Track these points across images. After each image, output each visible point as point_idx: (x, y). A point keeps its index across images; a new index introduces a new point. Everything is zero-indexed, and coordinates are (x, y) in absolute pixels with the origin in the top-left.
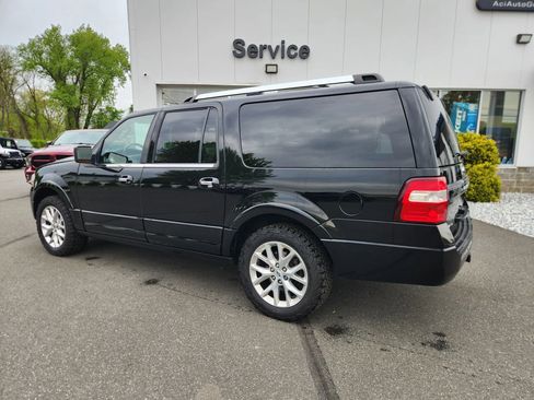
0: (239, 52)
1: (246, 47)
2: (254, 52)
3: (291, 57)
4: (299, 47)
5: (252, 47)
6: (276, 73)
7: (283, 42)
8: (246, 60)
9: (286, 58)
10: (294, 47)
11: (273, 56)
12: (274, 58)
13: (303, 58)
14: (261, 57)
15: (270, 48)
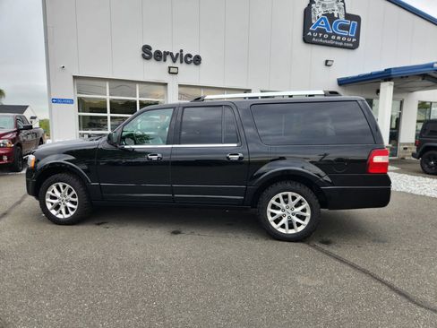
0: (147, 55)
1: (153, 52)
2: (160, 56)
3: (188, 63)
4: (193, 56)
5: (158, 52)
6: (177, 73)
7: (182, 51)
8: (152, 62)
9: (184, 64)
10: (189, 56)
11: (174, 60)
12: (174, 62)
13: (196, 64)
14: (165, 60)
15: (171, 54)
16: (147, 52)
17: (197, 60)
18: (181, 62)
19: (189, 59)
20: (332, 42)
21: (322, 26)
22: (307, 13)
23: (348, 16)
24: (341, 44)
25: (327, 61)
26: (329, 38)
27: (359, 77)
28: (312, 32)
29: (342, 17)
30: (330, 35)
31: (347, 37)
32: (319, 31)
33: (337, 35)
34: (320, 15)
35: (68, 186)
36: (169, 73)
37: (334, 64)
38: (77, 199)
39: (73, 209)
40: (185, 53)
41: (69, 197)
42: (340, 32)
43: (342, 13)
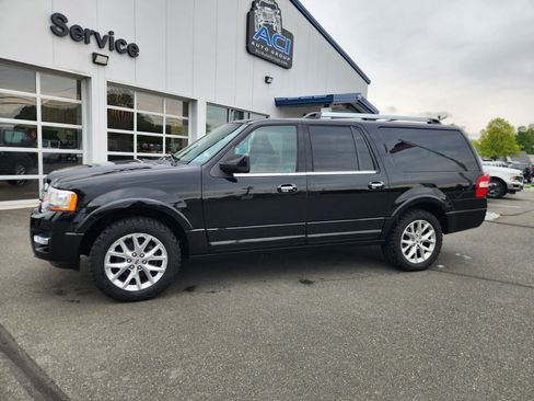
0: (59, 29)
1: (69, 25)
2: (80, 35)
3: (120, 52)
4: (128, 43)
5: (77, 28)
6: (105, 65)
7: (111, 33)
8: (67, 41)
9: (114, 52)
10: (123, 42)
11: (100, 44)
12: (100, 47)
13: (131, 56)
14: (87, 42)
15: (96, 35)
16: (58, 25)
17: (133, 51)
18: (111, 49)
19: (122, 47)
20: (271, 57)
21: (263, 36)
22: (250, 18)
24: (278, 61)
25: (267, 78)
26: (269, 53)
27: (300, 99)
28: (256, 42)
29: (279, 32)
30: (271, 49)
31: (283, 54)
32: (261, 42)
33: (276, 51)
34: (262, 23)
35: (148, 238)
36: (94, 62)
37: (274, 82)
38: (164, 257)
39: (154, 273)
40: (116, 37)
41: (150, 255)
42: (278, 47)
43: (279, 27)
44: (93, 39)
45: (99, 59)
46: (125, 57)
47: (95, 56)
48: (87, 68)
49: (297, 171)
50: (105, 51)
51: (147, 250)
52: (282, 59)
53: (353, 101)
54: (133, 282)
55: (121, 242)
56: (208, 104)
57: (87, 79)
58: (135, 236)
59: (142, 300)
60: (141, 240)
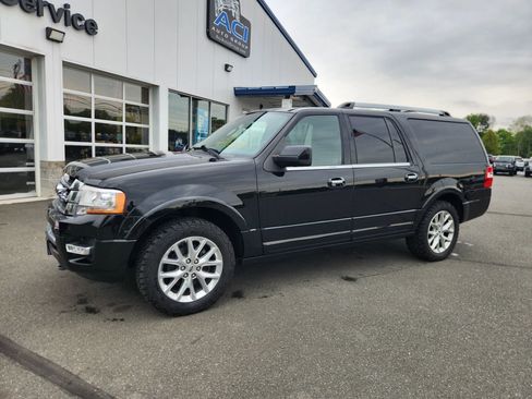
2: (31, 5)
3: (76, 28)
6: (60, 42)
7: (67, 6)
8: (16, 12)
9: (70, 28)
10: (80, 18)
11: (55, 18)
12: (55, 21)
13: (88, 33)
14: (39, 14)
15: (50, 7)
17: (90, 28)
18: (66, 25)
19: (79, 23)
20: (230, 45)
21: (223, 22)
22: (210, 1)
23: (242, 19)
24: (237, 49)
25: (227, 66)
26: (229, 40)
27: (260, 89)
28: (216, 27)
29: (238, 18)
30: (230, 36)
31: (242, 42)
32: (221, 28)
33: (235, 38)
34: (221, 8)
35: (203, 241)
36: (48, 38)
37: (233, 70)
38: (219, 261)
39: (208, 280)
40: (73, 11)
41: (204, 261)
42: (236, 34)
43: (237, 13)
44: (46, 12)
45: (54, 35)
46: (82, 34)
47: (49, 31)
48: (38, 45)
49: (343, 163)
50: (60, 26)
51: (200, 255)
52: (240, 47)
53: (310, 93)
54: (187, 292)
55: (175, 247)
56: (170, 90)
57: (40, 57)
58: (190, 240)
59: (196, 312)
60: (196, 244)
